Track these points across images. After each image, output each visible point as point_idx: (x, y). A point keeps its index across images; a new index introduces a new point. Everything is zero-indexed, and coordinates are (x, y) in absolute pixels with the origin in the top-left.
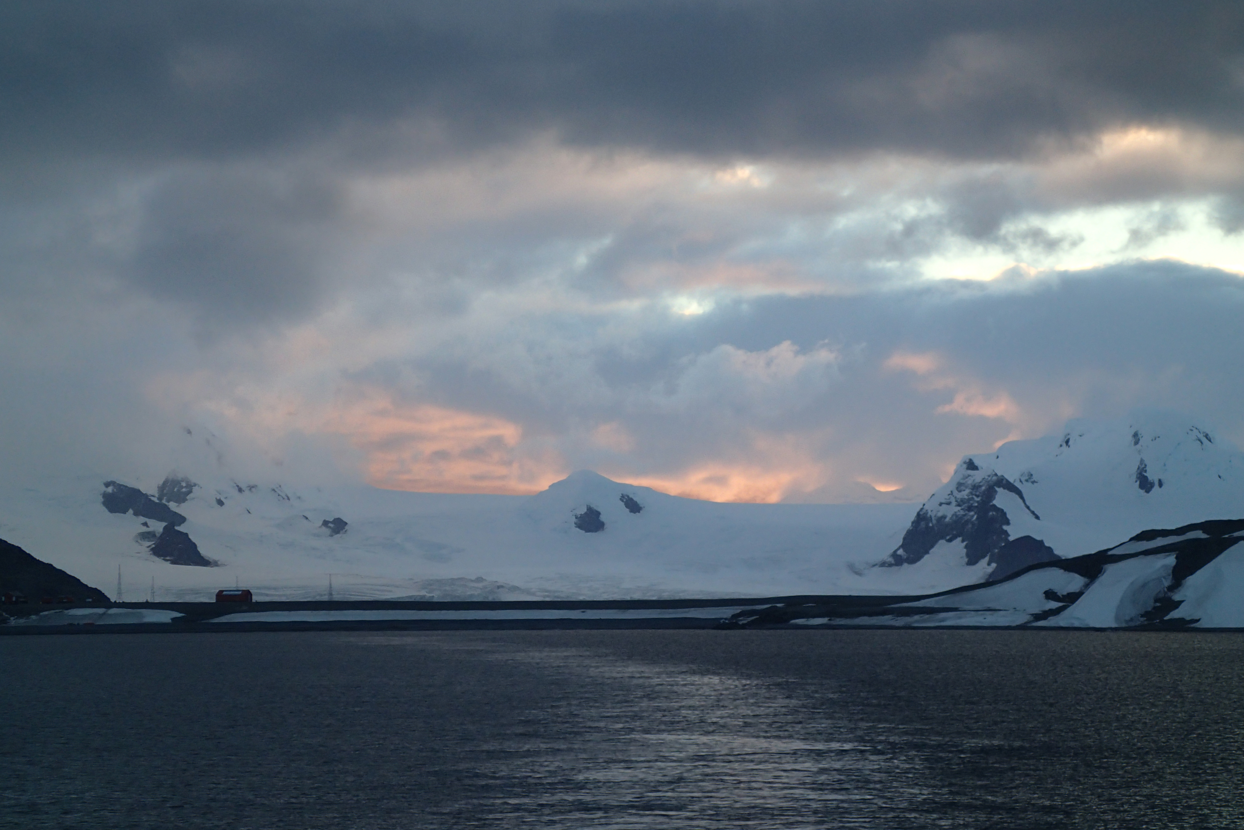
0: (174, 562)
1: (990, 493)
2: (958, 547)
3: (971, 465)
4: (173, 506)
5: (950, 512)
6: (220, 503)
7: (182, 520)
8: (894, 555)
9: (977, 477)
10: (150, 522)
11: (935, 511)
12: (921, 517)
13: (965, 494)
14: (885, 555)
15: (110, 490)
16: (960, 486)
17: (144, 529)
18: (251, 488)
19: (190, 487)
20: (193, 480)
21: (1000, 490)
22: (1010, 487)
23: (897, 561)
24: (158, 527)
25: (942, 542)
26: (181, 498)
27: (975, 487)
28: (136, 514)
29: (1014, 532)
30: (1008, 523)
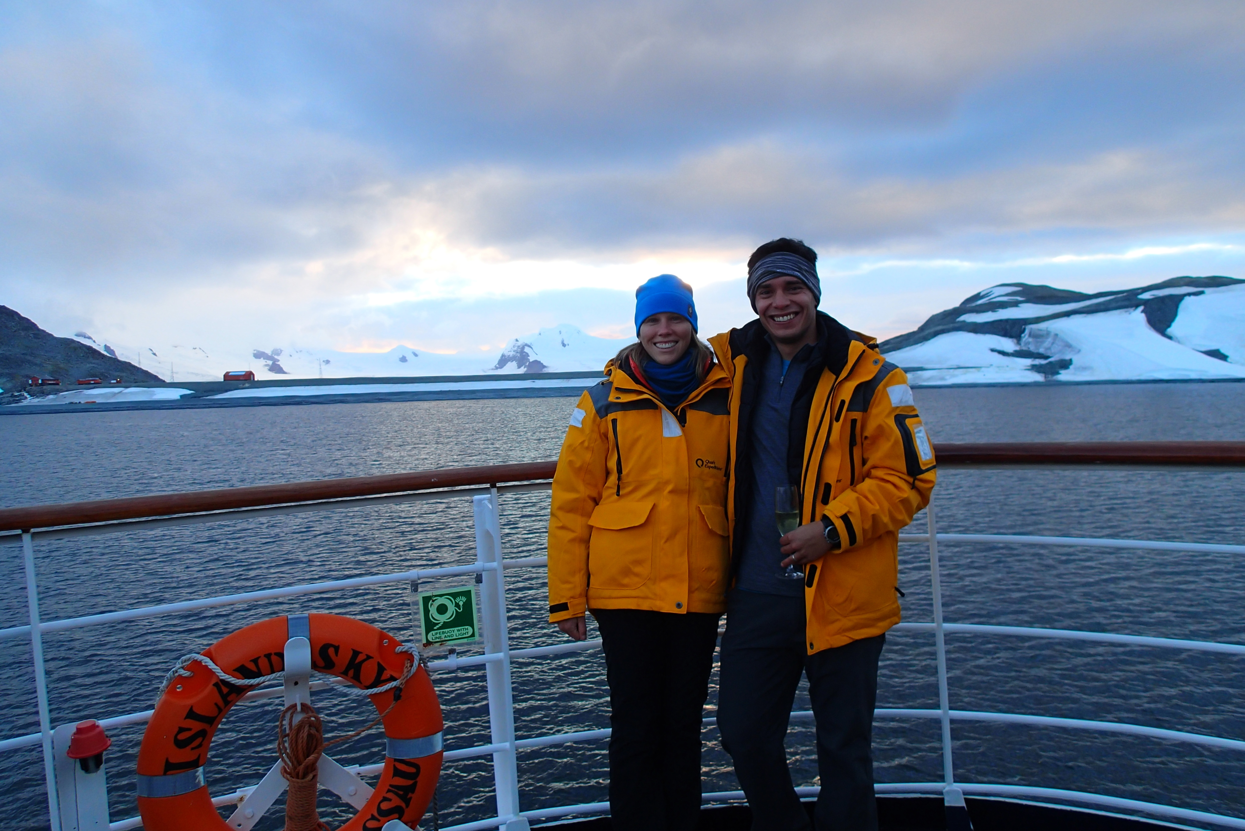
0: (276, 373)
1: (523, 348)
2: (514, 364)
3: (517, 340)
4: (276, 357)
5: (512, 354)
6: (291, 356)
7: (278, 361)
8: (495, 366)
9: (519, 343)
10: (267, 361)
11: (507, 354)
12: (503, 356)
13: (516, 348)
14: (493, 367)
15: (255, 352)
16: (514, 346)
17: (266, 363)
18: (301, 351)
19: (281, 351)
20: (282, 349)
21: (526, 347)
22: (529, 346)
23: (497, 368)
24: (270, 363)
25: (509, 362)
26: (278, 354)
27: (519, 346)
28: (264, 359)
29: (532, 359)
30: (529, 356)
